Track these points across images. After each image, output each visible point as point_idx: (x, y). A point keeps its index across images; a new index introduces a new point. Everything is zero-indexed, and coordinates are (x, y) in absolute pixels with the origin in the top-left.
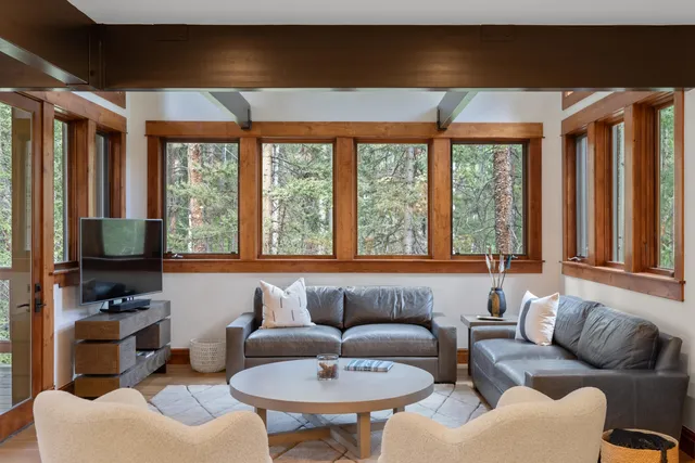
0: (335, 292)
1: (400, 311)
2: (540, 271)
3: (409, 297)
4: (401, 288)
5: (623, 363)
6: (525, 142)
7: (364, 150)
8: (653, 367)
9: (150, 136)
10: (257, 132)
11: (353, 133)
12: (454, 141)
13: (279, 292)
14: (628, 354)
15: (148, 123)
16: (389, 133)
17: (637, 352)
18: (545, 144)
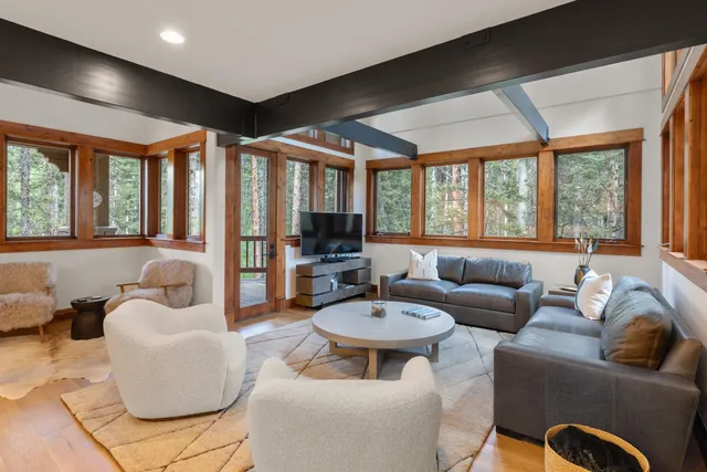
0: (459, 260)
1: (500, 276)
2: (639, 254)
3: (510, 267)
4: (505, 260)
5: (613, 355)
6: (625, 146)
7: (489, 165)
8: (658, 367)
9: (368, 169)
10: (420, 161)
11: (480, 154)
12: (556, 153)
13: (420, 257)
14: (618, 346)
15: (367, 162)
16: (504, 152)
17: (631, 346)
18: (645, 146)
